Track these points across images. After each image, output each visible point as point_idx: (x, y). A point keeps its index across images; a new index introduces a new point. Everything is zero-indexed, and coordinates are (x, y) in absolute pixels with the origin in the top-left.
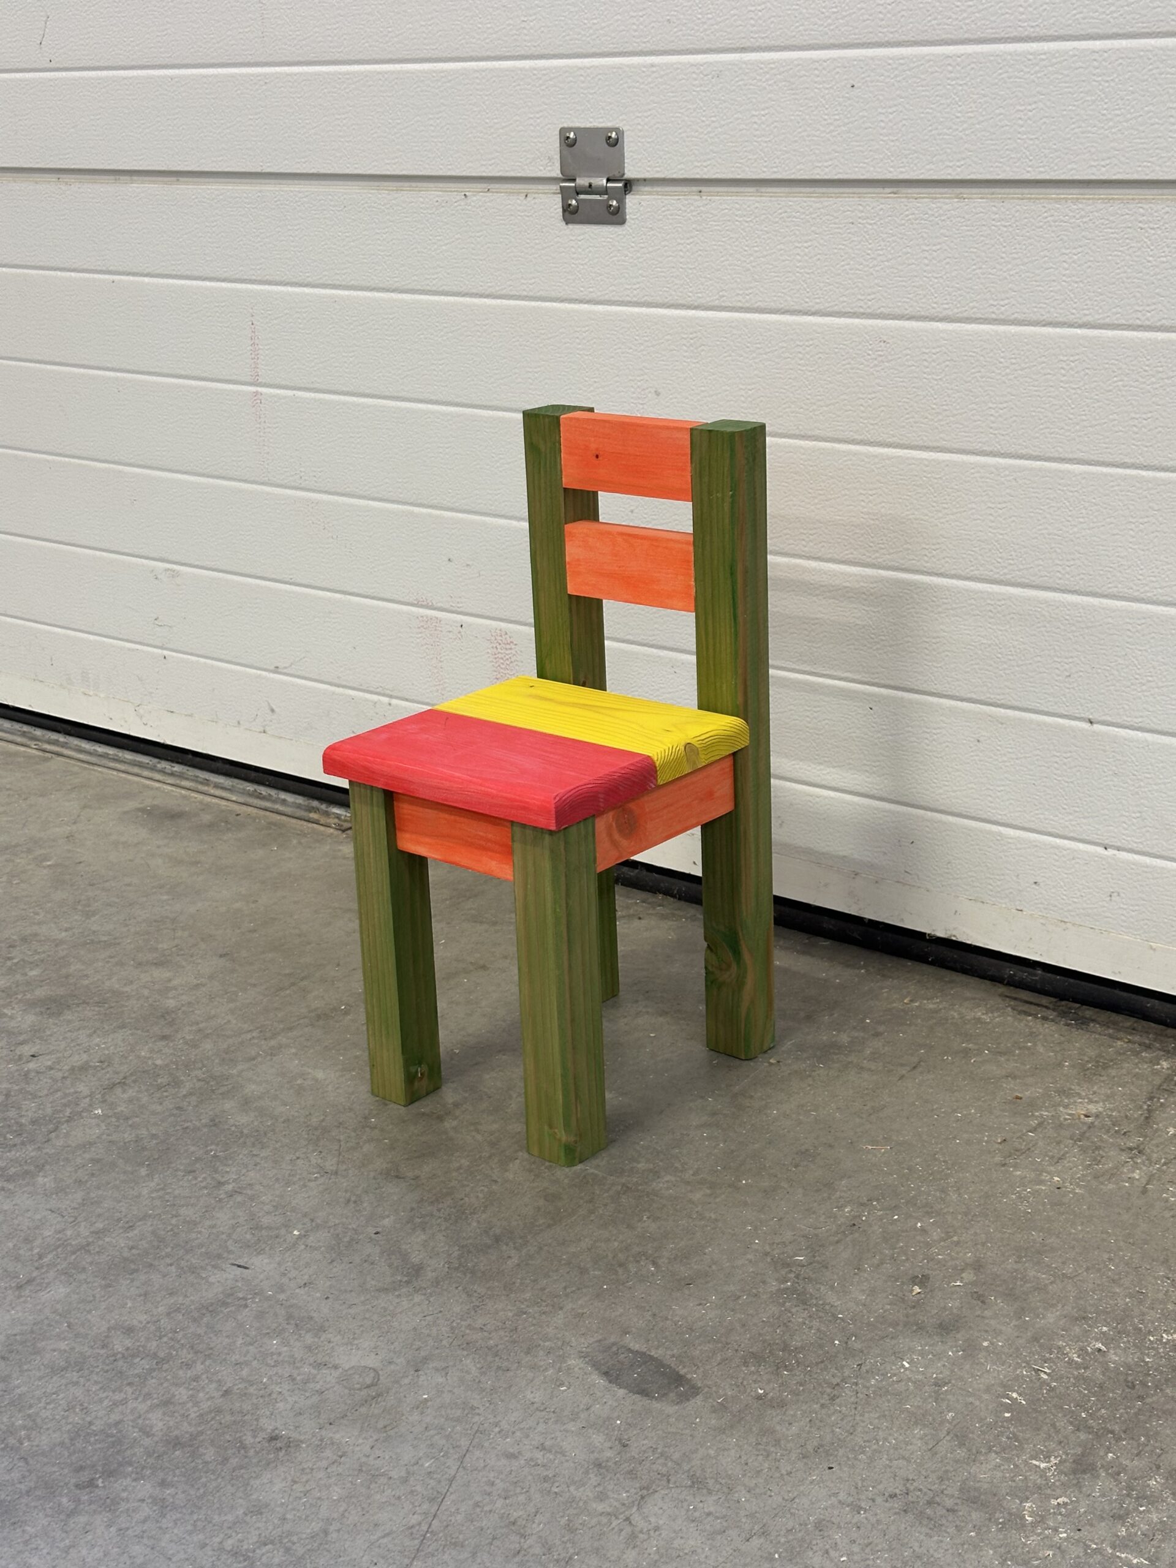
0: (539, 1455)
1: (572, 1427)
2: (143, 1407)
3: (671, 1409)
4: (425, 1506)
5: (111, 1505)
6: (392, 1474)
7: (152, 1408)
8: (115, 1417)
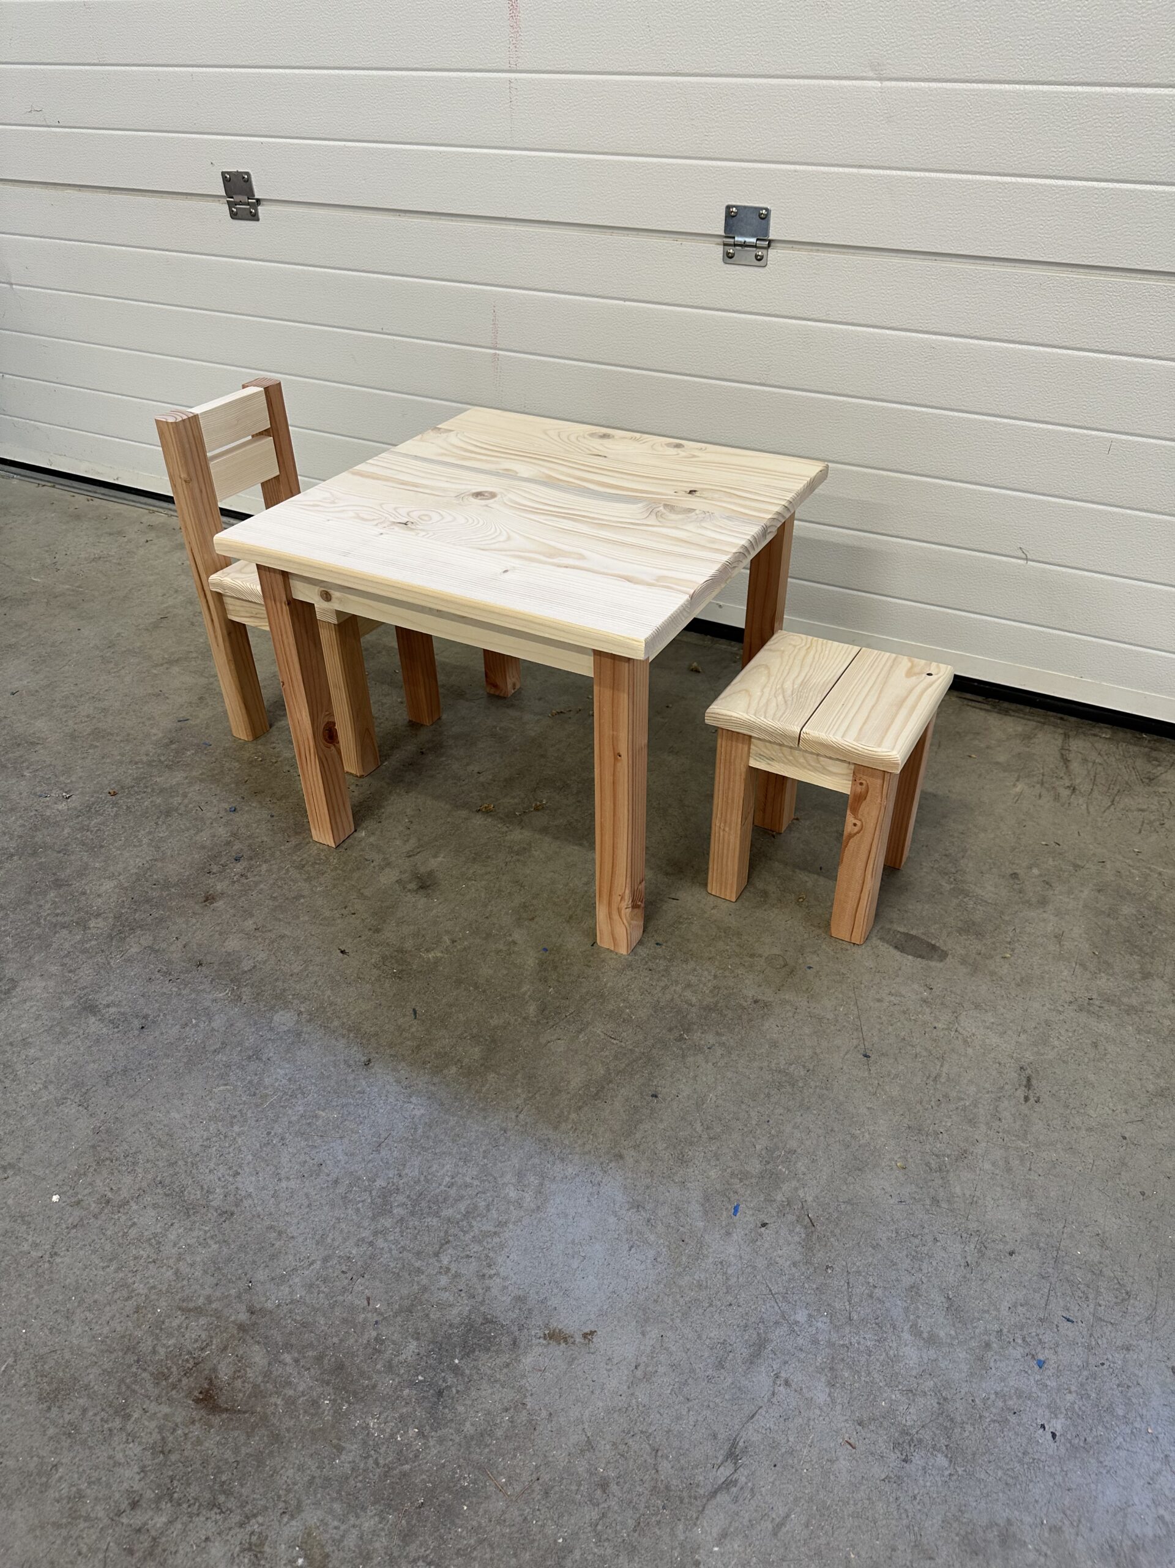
0: (892, 998)
1: (897, 980)
2: (679, 988)
3: (940, 965)
4: (855, 1033)
5: (698, 1049)
6: (828, 1017)
7: (684, 989)
8: (668, 997)
